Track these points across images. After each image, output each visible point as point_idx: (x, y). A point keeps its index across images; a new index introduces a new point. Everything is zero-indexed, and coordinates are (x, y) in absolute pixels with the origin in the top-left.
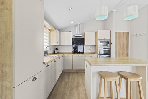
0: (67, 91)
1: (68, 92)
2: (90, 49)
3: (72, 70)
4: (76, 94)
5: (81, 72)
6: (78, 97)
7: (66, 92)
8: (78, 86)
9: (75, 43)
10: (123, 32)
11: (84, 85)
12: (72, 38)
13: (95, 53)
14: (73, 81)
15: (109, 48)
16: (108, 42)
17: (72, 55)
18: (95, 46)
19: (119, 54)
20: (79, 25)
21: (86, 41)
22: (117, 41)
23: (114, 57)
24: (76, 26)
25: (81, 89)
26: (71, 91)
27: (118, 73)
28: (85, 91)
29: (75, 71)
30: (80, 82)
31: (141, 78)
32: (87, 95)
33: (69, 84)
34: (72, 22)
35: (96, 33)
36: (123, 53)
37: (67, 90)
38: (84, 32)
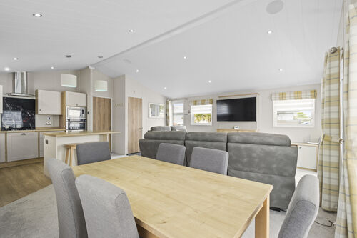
2: (49, 120)
3: (6, 162)
5: (29, 164)
9: (11, 108)
10: (104, 99)
12: (4, 98)
13: (60, 127)
16: (83, 111)
17: (6, 133)
18: (61, 116)
20: (22, 74)
21: (40, 106)
24: (14, 74)
35: (62, 94)
38: (35, 89)
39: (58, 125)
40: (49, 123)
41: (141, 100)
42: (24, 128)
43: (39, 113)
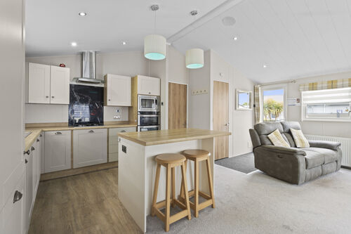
0: (75, 221)
1: (79, 222)
2: (118, 113)
3: (72, 169)
4: (101, 218)
5: (97, 171)
6: (108, 221)
7: (73, 223)
8: (100, 202)
9: (78, 98)
10: (180, 85)
11: (115, 196)
12: (71, 85)
13: (129, 122)
14: (81, 195)
15: (158, 113)
16: (156, 101)
17: (72, 130)
18: (130, 108)
19: (174, 123)
20: (91, 54)
21: (109, 96)
22: (171, 101)
23: (167, 128)
24: (82, 54)
25: (109, 205)
26: (85, 217)
27: (183, 153)
28: (122, 205)
29: (82, 172)
30: (104, 192)
31: (210, 154)
32: (126, 211)
33: (73, 206)
34: (74, 44)
35: (133, 80)
36: (179, 122)
37: (73, 219)
38: (104, 74)
39: (127, 120)
40: (118, 117)
41: (227, 84)
42: (91, 123)
43: (109, 103)
